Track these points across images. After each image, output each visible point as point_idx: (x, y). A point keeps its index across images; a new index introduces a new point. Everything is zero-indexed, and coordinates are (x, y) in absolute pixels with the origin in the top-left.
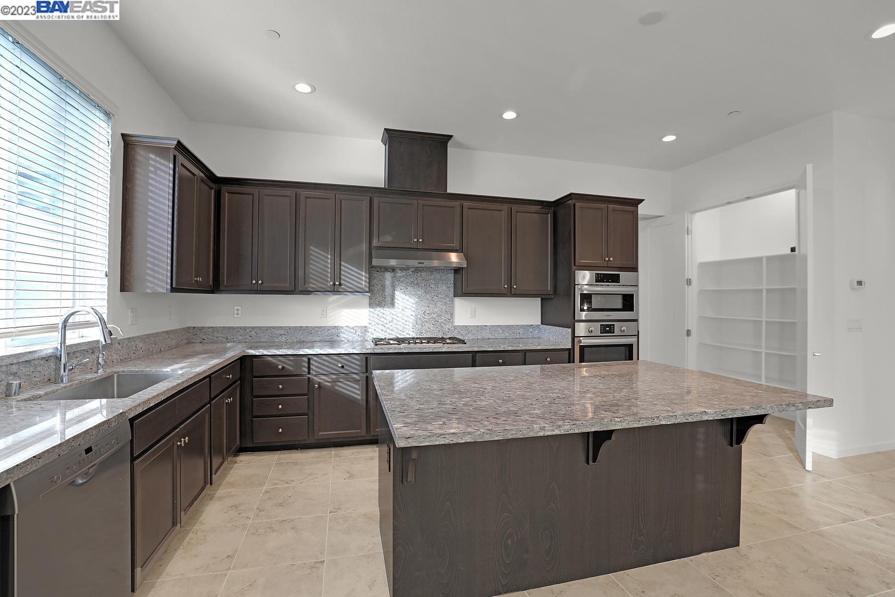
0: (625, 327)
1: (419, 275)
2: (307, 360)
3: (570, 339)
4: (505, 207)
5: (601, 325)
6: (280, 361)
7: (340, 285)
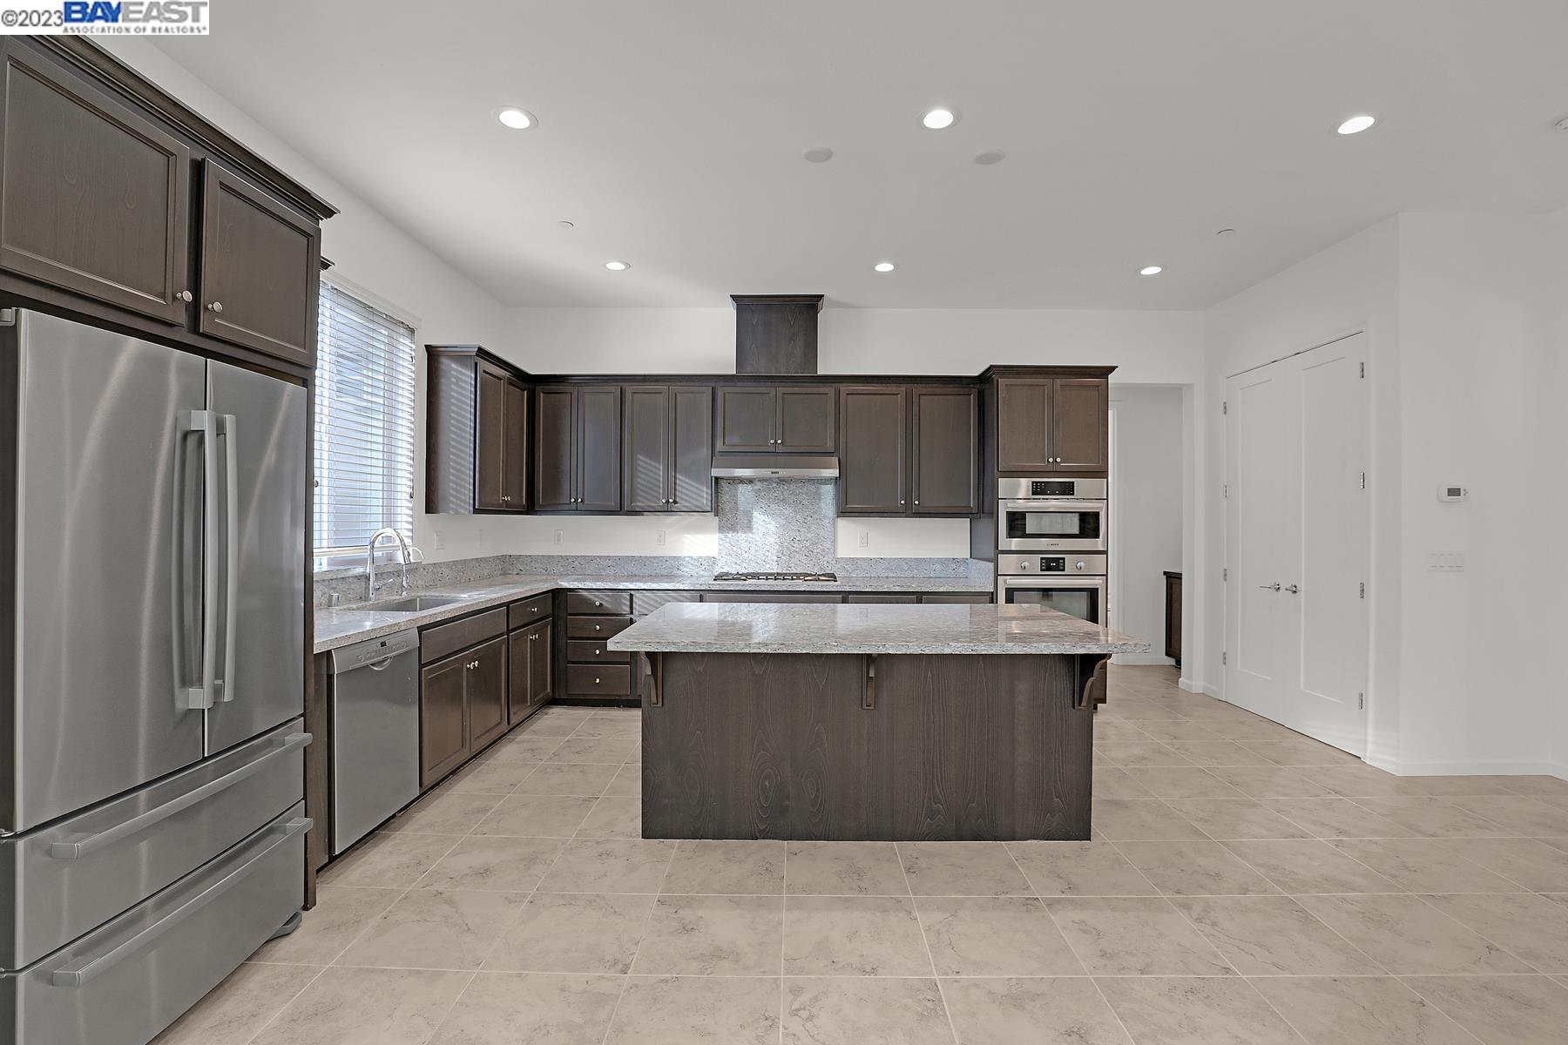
0: (1082, 562)
1: (786, 488)
2: (628, 597)
3: (992, 578)
4: (903, 389)
5: (1042, 559)
6: (596, 596)
7: (675, 502)
